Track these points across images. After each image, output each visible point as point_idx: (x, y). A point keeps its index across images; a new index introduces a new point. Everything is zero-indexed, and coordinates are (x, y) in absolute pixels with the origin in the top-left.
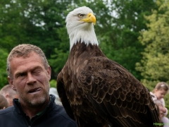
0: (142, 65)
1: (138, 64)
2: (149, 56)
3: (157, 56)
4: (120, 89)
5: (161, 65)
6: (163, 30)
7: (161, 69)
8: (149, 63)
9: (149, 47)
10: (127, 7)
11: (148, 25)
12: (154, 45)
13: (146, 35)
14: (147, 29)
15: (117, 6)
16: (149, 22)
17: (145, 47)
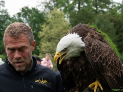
0: (40, 47)
1: (37, 47)
2: (42, 43)
3: (46, 43)
4: (108, 55)
5: (48, 47)
6: (49, 31)
7: (48, 49)
8: (43, 46)
9: (42, 39)
10: (32, 22)
11: (42, 29)
12: (45, 38)
13: (41, 34)
14: (42, 31)
15: (28, 21)
16: (42, 28)
17: (41, 39)
